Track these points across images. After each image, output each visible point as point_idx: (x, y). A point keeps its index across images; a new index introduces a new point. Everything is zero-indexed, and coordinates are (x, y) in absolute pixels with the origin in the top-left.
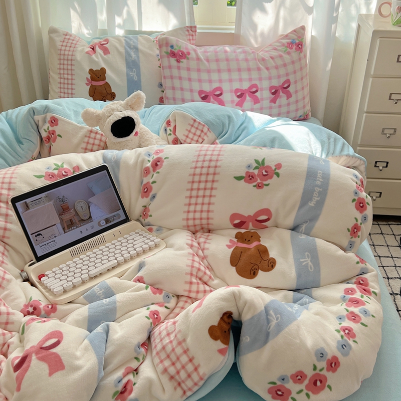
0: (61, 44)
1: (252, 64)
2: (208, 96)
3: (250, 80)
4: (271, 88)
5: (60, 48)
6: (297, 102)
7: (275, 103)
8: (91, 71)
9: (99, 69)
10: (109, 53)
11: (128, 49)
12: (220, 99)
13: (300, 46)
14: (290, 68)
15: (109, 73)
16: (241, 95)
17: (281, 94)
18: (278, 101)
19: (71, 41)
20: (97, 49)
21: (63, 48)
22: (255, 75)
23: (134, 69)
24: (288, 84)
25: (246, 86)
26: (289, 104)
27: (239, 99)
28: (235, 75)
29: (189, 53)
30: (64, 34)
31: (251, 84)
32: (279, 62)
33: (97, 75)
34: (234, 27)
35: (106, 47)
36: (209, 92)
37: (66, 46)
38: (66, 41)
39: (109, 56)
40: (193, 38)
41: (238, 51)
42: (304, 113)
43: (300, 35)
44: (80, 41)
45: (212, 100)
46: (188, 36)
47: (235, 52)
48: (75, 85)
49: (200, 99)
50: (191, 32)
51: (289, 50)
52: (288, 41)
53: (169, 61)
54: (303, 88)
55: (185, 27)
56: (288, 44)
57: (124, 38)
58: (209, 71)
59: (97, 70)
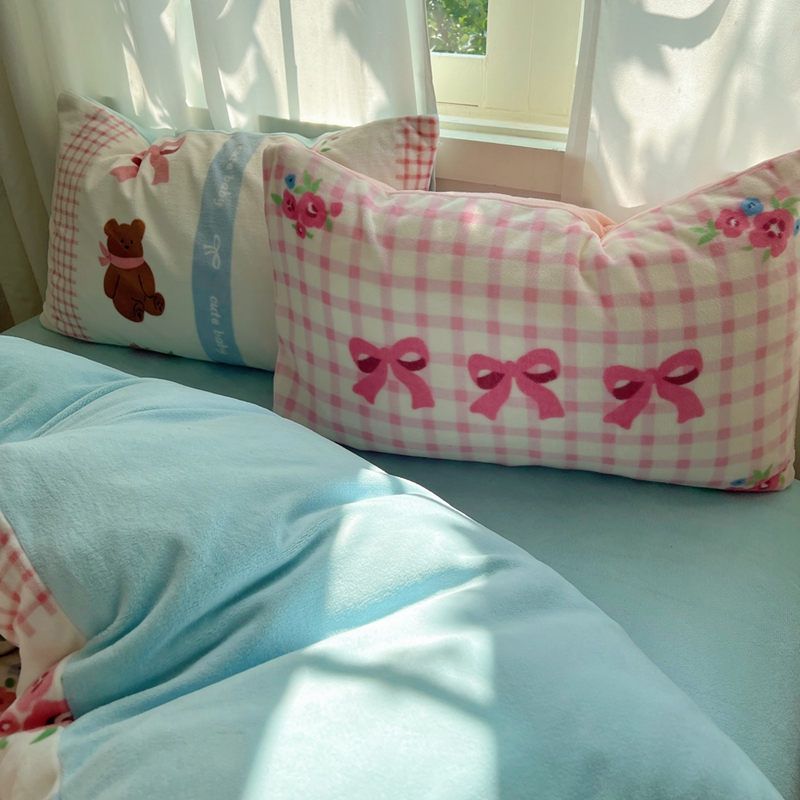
0: (71, 141)
1: (546, 277)
2: (378, 361)
3: (530, 332)
4: (611, 374)
5: (63, 153)
6: (724, 434)
7: (626, 424)
8: (111, 226)
9: (129, 223)
10: (166, 179)
11: (218, 173)
12: (417, 376)
13: (774, 228)
14: (708, 311)
15: (152, 238)
16: (492, 379)
17: (655, 398)
18: (639, 423)
19: (94, 136)
20: (147, 169)
21: (71, 153)
22: (549, 317)
23: (216, 236)
24: (690, 368)
25: (510, 350)
26: (685, 439)
27: (483, 392)
28: (475, 308)
29: (337, 209)
30: (88, 116)
31: (530, 349)
32: (664, 280)
33: (124, 239)
34: (565, 131)
35: (166, 161)
36: (383, 349)
37: (78, 148)
38: (84, 135)
39: (164, 187)
40: (419, 156)
41: (516, 219)
42: (757, 473)
43: (787, 183)
44: (120, 138)
45: (391, 376)
46: (403, 150)
47: (501, 222)
48: (76, 257)
49: (354, 367)
50: (415, 137)
51: (722, 238)
52: (732, 202)
53: (281, 226)
54: (759, 389)
55: (399, 120)
56: (727, 213)
57: (228, 139)
58: (385, 281)
59: (124, 226)
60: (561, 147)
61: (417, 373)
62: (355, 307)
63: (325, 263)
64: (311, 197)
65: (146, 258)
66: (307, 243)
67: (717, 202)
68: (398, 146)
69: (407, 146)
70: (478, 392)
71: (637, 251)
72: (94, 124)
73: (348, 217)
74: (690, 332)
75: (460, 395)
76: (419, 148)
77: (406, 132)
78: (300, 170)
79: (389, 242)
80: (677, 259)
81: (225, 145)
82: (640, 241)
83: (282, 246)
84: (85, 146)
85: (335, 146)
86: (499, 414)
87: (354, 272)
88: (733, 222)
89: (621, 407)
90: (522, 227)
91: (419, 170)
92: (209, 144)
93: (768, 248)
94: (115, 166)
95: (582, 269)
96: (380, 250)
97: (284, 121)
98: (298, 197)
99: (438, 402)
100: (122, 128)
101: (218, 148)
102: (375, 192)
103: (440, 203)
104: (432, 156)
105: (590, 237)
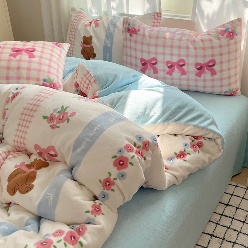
0: (74, 18)
1: (183, 44)
2: (146, 63)
3: (179, 55)
4: (196, 64)
5: (72, 21)
6: (221, 79)
7: (200, 77)
8: (84, 37)
9: (89, 36)
10: (98, 26)
11: (110, 25)
12: (155, 67)
13: (231, 34)
14: (217, 51)
15: (94, 40)
16: (171, 66)
17: (206, 70)
18: (202, 76)
19: (80, 17)
20: (93, 24)
21: (74, 21)
22: (183, 52)
23: (109, 39)
24: (213, 63)
25: (175, 59)
26: (213, 80)
27: (169, 69)
28: (168, 51)
29: (139, 30)
30: (78, 12)
31: (179, 59)
32: (207, 44)
33: (87, 40)
34: (191, 16)
35: (98, 22)
36: (148, 60)
37: (76, 20)
38: (78, 17)
39: (97, 28)
40: (157, 21)
41: (177, 33)
42: (230, 90)
43: (235, 25)
44: (86, 17)
45: (149, 66)
46: (153, 20)
47: (174, 33)
48: (75, 45)
49: (141, 65)
50: (156, 17)
51: (220, 36)
52: (223, 29)
53: (126, 35)
54: (229, 69)
55: (153, 13)
56: (222, 31)
57: (112, 18)
58: (149, 45)
59: (87, 37)
60: (190, 19)
61: (155, 65)
62: (142, 51)
63: (136, 42)
64: (133, 28)
65: (92, 45)
66: (132, 38)
67: (220, 29)
68: (153, 19)
69: (154, 19)
70: (168, 69)
71: (202, 39)
72: (80, 14)
73: (141, 32)
74: (213, 55)
75: (164, 70)
76: (157, 19)
77: (154, 16)
78: (131, 22)
79: (150, 37)
80: (211, 40)
81: (112, 19)
82: (203, 37)
83: (126, 39)
84: (78, 19)
85: (138, 19)
86: (172, 75)
88: (223, 33)
89: (199, 72)
90: (179, 34)
91: (157, 24)
92: (108, 19)
93: (230, 38)
94: (85, 24)
95: (191, 42)
96: (148, 38)
97: (125, 14)
98: (130, 28)
99: (159, 72)
100: (86, 15)
101: (110, 19)
102: (147, 27)
103: (162, 29)
104: (160, 21)
105: (193, 36)
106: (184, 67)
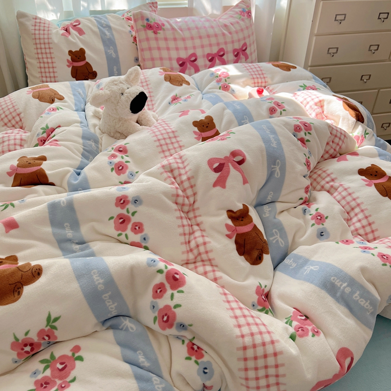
0: (33, 28)
2: (185, 62)
3: (218, 44)
4: (234, 51)
8: (71, 53)
10: (84, 33)
11: (102, 28)
13: (249, 14)
14: (246, 33)
16: (212, 59)
17: (241, 56)
19: (42, 25)
21: (37, 32)
23: (111, 47)
24: (246, 47)
25: (215, 50)
27: (211, 63)
29: (163, 25)
30: (33, 18)
31: (219, 49)
32: (238, 27)
35: (78, 27)
36: (186, 59)
37: (39, 30)
38: (38, 25)
39: (85, 36)
43: (248, 5)
45: (188, 65)
48: (56, 68)
49: (178, 66)
50: (153, 8)
51: (242, 17)
52: (240, 10)
55: (147, 4)
58: (184, 39)
59: (76, 51)
61: (195, 63)
62: (177, 49)
63: (166, 39)
64: (156, 23)
66: (158, 35)
67: (237, 10)
69: (152, 10)
70: (209, 64)
72: (38, 21)
73: (167, 26)
74: (244, 38)
75: (206, 66)
76: (155, 11)
77: (151, 7)
78: (149, 16)
79: (181, 30)
80: (238, 23)
82: (229, 20)
83: (147, 39)
84: (42, 28)
87: (175, 39)
88: (242, 14)
89: (236, 59)
93: (250, 18)
95: (222, 27)
98: (152, 24)
106: (224, 57)
